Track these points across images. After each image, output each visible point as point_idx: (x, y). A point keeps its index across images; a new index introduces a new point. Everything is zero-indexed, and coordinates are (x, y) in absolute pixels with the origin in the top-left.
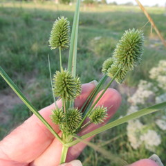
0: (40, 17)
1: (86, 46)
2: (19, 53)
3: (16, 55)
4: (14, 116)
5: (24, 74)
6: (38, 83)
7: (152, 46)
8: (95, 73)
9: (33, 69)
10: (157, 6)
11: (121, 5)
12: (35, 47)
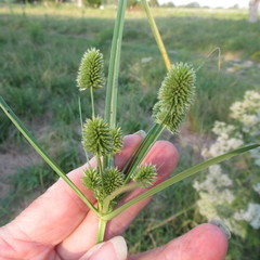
0: (55, 28)
1: (127, 72)
2: (22, 86)
3: (16, 89)
4: (16, 186)
5: (31, 120)
6: (52, 133)
7: (230, 70)
8: (141, 115)
9: (44, 111)
10: (236, 7)
11: (180, 7)
12: (47, 75)
